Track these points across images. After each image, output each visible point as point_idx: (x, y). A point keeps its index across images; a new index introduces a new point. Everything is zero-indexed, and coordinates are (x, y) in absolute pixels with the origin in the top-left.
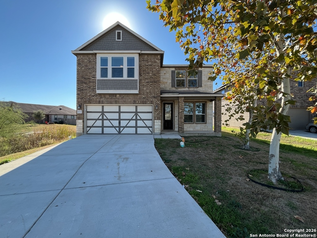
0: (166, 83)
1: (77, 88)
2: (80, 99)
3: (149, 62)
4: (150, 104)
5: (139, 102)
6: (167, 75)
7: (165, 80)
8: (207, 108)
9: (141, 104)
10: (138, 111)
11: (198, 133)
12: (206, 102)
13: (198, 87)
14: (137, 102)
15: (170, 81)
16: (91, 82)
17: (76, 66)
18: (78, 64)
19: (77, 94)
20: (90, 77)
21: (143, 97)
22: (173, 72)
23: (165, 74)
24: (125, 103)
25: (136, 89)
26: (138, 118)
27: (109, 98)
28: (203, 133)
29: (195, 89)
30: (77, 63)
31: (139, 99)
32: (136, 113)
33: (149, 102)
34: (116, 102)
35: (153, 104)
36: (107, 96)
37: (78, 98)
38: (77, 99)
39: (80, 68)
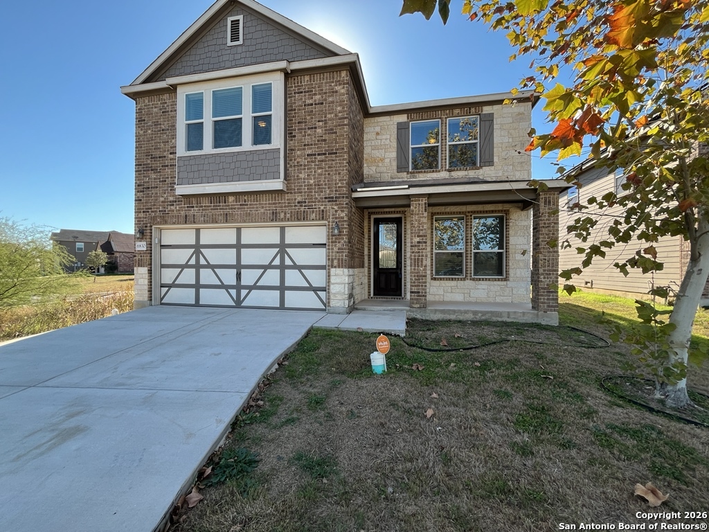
0: (382, 160)
1: (136, 183)
2: (143, 212)
3: (315, 94)
4: (316, 220)
5: (288, 216)
6: (384, 137)
7: (377, 154)
8: (511, 232)
9: (291, 221)
10: (287, 241)
11: (475, 313)
12: (507, 212)
13: (481, 167)
14: (282, 215)
15: (394, 155)
16: (167, 166)
17: (135, 126)
18: (139, 121)
19: (136, 200)
20: (165, 154)
21: (299, 199)
22: (402, 128)
23: (378, 134)
24: (250, 218)
25: (275, 176)
26: (288, 262)
27: (210, 206)
28: (491, 312)
29: (472, 174)
30: (136, 119)
31: (288, 206)
32: (282, 247)
33: (314, 215)
34: (227, 218)
35: (326, 219)
36: (205, 202)
37: (138, 211)
38: (135, 212)
39: (142, 132)
